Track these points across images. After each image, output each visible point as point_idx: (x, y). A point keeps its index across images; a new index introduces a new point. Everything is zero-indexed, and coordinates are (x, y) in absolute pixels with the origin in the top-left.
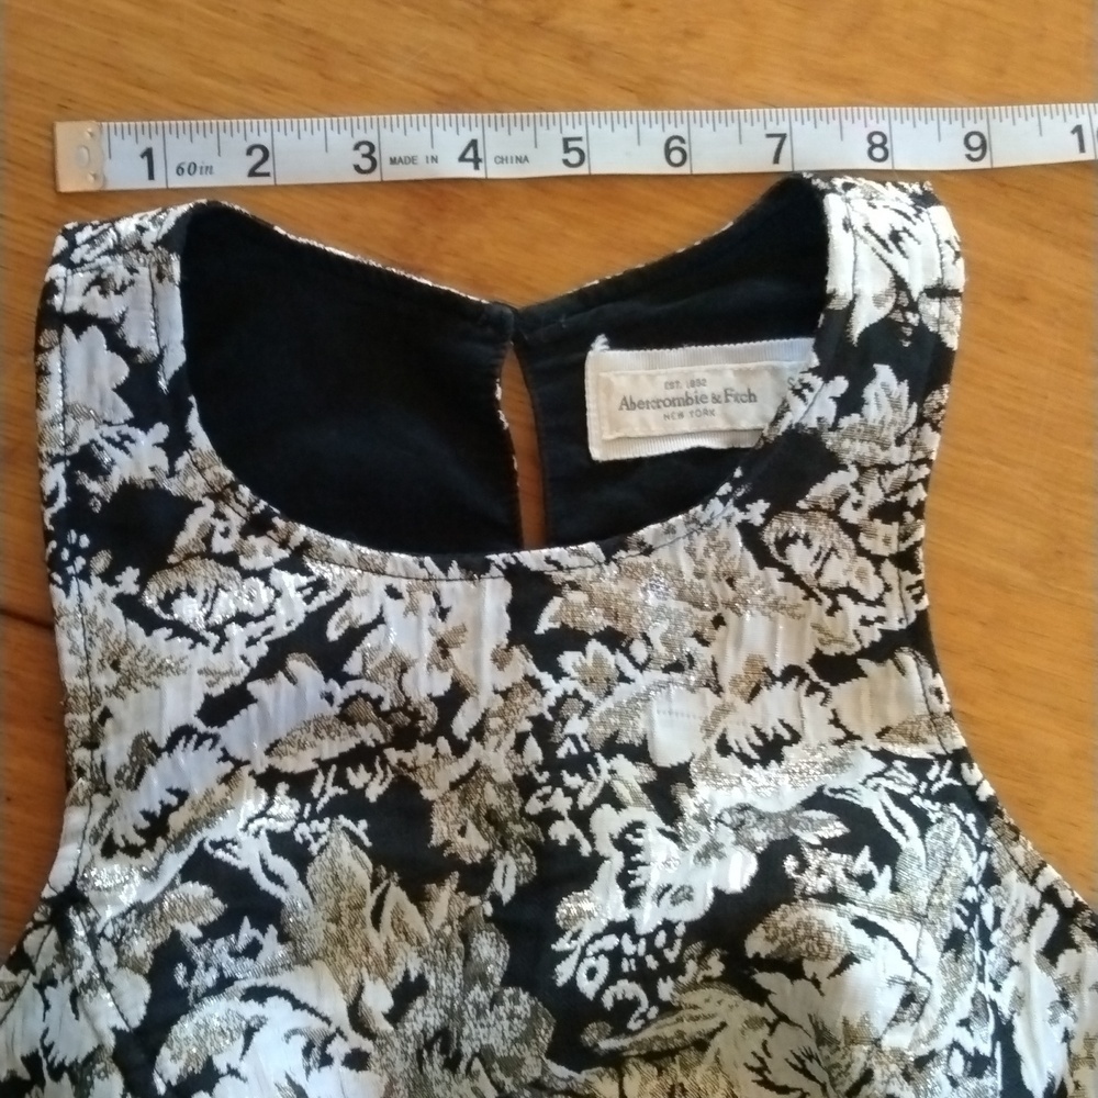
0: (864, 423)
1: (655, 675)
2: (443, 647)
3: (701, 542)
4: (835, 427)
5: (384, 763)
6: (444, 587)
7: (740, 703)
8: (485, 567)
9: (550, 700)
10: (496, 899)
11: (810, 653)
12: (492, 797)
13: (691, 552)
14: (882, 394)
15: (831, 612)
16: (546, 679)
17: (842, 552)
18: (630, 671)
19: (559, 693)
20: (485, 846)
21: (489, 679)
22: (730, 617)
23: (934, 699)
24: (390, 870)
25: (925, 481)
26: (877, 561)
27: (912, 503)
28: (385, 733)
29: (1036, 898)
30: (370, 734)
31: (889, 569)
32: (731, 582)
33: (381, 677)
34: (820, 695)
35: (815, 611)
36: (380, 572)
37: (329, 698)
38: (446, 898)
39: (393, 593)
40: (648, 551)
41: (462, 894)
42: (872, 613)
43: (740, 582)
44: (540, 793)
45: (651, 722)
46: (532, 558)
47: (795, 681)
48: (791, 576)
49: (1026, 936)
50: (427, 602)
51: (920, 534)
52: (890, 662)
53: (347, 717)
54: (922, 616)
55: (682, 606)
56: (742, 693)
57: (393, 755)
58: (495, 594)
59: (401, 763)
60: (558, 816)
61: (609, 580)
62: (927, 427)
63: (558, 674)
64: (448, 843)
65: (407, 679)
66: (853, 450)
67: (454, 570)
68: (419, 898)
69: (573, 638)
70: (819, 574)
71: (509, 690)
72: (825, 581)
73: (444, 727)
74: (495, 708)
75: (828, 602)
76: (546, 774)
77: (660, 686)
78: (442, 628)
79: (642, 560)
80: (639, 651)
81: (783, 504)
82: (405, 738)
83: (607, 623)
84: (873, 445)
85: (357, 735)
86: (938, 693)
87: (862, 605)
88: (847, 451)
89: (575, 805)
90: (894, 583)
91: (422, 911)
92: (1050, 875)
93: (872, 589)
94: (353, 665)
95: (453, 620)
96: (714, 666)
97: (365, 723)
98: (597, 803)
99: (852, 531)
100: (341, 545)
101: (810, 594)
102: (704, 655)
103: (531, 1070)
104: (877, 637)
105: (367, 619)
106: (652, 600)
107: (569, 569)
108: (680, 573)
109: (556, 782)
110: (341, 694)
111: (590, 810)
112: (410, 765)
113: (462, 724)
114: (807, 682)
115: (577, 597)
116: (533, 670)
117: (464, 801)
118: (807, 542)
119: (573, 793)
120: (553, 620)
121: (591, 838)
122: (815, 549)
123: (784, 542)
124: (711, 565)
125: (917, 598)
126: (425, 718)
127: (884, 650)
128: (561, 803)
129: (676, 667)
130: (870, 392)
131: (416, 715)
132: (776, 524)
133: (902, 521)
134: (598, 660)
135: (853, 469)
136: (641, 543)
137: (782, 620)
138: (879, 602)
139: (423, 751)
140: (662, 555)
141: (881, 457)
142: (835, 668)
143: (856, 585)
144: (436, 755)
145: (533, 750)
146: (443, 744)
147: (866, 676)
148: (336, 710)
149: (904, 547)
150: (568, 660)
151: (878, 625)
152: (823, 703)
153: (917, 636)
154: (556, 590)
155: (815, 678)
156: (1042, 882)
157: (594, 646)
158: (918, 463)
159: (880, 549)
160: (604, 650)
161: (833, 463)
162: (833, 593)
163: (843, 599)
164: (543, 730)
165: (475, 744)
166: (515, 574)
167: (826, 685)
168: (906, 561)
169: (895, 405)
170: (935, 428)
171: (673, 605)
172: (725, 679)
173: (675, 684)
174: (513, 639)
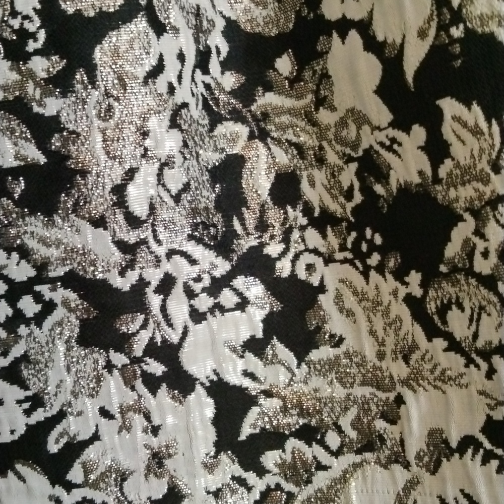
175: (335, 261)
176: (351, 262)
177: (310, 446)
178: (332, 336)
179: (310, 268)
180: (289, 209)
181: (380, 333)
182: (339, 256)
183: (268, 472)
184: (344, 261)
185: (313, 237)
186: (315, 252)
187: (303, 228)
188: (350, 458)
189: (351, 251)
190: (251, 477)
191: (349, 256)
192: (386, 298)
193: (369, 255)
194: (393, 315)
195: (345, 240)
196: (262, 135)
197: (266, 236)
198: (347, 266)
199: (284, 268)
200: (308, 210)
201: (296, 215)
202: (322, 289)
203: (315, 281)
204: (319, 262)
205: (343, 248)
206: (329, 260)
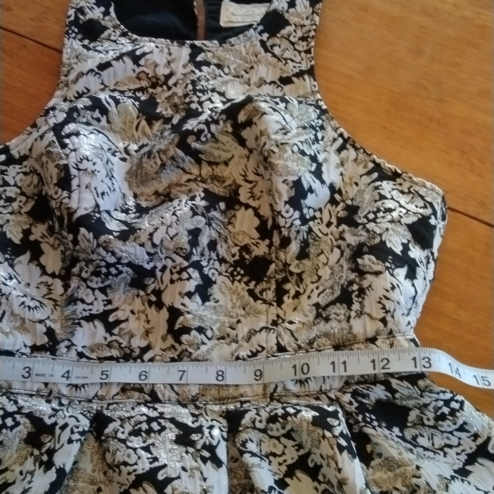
0: (296, 11)
1: (230, 77)
2: (169, 63)
3: (248, 44)
4: (287, 12)
5: (148, 92)
6: (171, 47)
7: (256, 88)
8: (183, 44)
9: (197, 76)
10: (172, 124)
11: (278, 77)
12: (176, 100)
13: (245, 47)
14: (301, 3)
15: (285, 64)
16: (197, 71)
17: (289, 49)
18: (223, 75)
19: (200, 75)
20: (172, 113)
21: (180, 70)
22: (255, 66)
23: (313, 87)
24: (143, 115)
25: (315, 30)
26: (300, 52)
27: (311, 36)
28: (149, 84)
29: (336, 136)
30: (144, 84)
31: (303, 54)
32: (256, 56)
33: (149, 67)
34: (280, 88)
35: (280, 65)
36: (154, 42)
37: (134, 71)
38: (158, 125)
39: (157, 47)
40: (232, 45)
41: (163, 125)
42: (297, 65)
43: (259, 56)
44: (189, 97)
45: (227, 88)
46: (198, 43)
47: (273, 84)
48: (274, 55)
49: (332, 145)
50: (166, 50)
51: (313, 44)
52: (301, 78)
53: (138, 78)
54: (312, 66)
55: (241, 62)
56: (257, 86)
57: (150, 90)
58: (186, 52)
59: (152, 93)
60: (194, 102)
61: (220, 52)
62: (315, 15)
63: (201, 71)
64: (161, 112)
65: (157, 69)
66: (293, 19)
67: (175, 43)
68: (150, 124)
69: (208, 64)
70: (282, 55)
71: (186, 74)
72: (284, 57)
73: (166, 83)
74: (181, 78)
75: (284, 62)
76: (192, 92)
77: (231, 80)
78: (169, 58)
79: (231, 48)
80: (226, 70)
81: (273, 35)
82: (154, 86)
83: (218, 62)
84: (299, 19)
85: (140, 84)
86: (315, 86)
87: (294, 63)
88: (291, 20)
89: (199, 100)
90: (304, 57)
91: (151, 128)
92: (342, 130)
93: (298, 59)
94: (142, 62)
95: (173, 57)
96: (249, 79)
97: (143, 80)
98: (206, 101)
99: (293, 44)
100: (146, 38)
101: (279, 60)
102: (246, 76)
104: (298, 71)
105: (148, 51)
106: (232, 58)
107: (208, 47)
108: (241, 52)
109: (195, 94)
110: (138, 70)
111: (203, 102)
112: (155, 93)
113: (171, 82)
114: (276, 85)
115: (210, 55)
116: (193, 69)
117: (168, 102)
118: (280, 46)
119: (199, 97)
120: (201, 58)
121: (202, 108)
122: (282, 49)
123: (272, 46)
124: (251, 51)
125: (311, 61)
126: (160, 80)
127: (300, 74)
128: (195, 99)
129: (238, 77)
131: (158, 79)
132: (270, 40)
133: (307, 41)
134: (213, 70)
135: (293, 26)
136: (230, 42)
137: (271, 68)
138: (299, 63)
139: (159, 89)
140: (237, 47)
141: (302, 22)
142: (286, 81)
143: (293, 58)
144: (163, 90)
145: (190, 87)
146: (165, 87)
147: (294, 83)
148: (136, 75)
149: (308, 48)
150: (204, 68)
151: (298, 68)
152: (281, 90)
153: (311, 72)
154: (204, 51)
155: (279, 83)
156: (339, 132)
157: (212, 67)
158: (312, 25)
159: (301, 49)
160: (216, 68)
161: (287, 23)
162: (286, 59)
163: (289, 61)
164: (193, 83)
166: (193, 47)
167: (282, 85)
168: (308, 52)
169: (306, 7)
170: (317, 14)
171: (238, 61)
172: (252, 82)
173: (236, 81)
174: (189, 62)
175: (222, 275)
176: (228, 277)
177: (200, 335)
178: (215, 299)
179: (213, 274)
180: (212, 252)
181: (234, 301)
182: (224, 273)
183: (183, 343)
184: (225, 276)
185: (217, 264)
186: (216, 270)
187: (215, 260)
188: (214, 341)
189: (230, 273)
190: (177, 345)
191: (228, 275)
192: (240, 290)
193: (236, 276)
194: (241, 295)
195: (228, 269)
196: (210, 225)
197: (203, 258)
198: (226, 278)
199: (206, 271)
200: (218, 255)
201: (214, 255)
202: (215, 282)
203: (214, 279)
204: (216, 273)
205: (226, 272)
206: (220, 274)
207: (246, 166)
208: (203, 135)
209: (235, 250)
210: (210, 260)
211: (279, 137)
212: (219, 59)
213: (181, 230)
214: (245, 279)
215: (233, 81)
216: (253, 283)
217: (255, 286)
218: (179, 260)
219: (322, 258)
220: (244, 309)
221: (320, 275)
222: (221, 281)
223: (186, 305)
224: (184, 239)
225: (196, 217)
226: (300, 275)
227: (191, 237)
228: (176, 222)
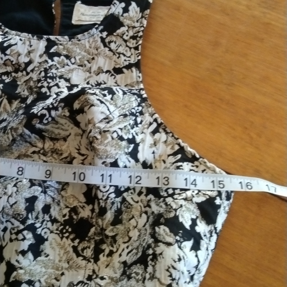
0: (129, 16)
1: (75, 66)
2: (29, 53)
3: (91, 40)
4: (122, 16)
5: (11, 76)
6: (32, 40)
7: (95, 76)
8: (41, 38)
9: (49, 65)
10: (26, 104)
11: (112, 67)
12: (32, 84)
13: (89, 42)
14: (133, 9)
15: (118, 58)
16: (50, 61)
17: (123, 46)
18: (70, 64)
19: (52, 64)
20: (27, 94)
21: (37, 60)
22: (96, 58)
23: (138, 78)
24: (5, 95)
25: (143, 31)
26: (130, 48)
27: (139, 36)
28: (13, 69)
29: (152, 120)
30: (9, 69)
31: (133, 50)
32: (97, 49)
33: (14, 56)
34: (113, 77)
35: (115, 58)
36: (19, 36)
37: (2, 59)
38: (16, 104)
39: (21, 40)
40: (79, 40)
41: (20, 103)
42: (127, 59)
43: (99, 50)
44: (41, 82)
45: (72, 75)
46: (52, 38)
47: (108, 73)
48: (110, 50)
49: (148, 128)
50: (28, 43)
51: (140, 42)
52: (130, 70)
53: (5, 64)
54: (139, 60)
55: (85, 54)
56: (96, 74)
57: (13, 74)
58: (43, 44)
59: (15, 76)
60: (44, 87)
61: (69, 45)
62: (143, 19)
63: (53, 61)
64: (20, 93)
65: (19, 58)
66: (127, 22)
67: (35, 37)
68: (10, 103)
69: (59, 55)
70: (117, 50)
71: (41, 62)
72: (118, 51)
73: (25, 69)
74: (37, 66)
75: (118, 56)
76: (44, 79)
77: (76, 69)
78: (30, 49)
79: (78, 42)
80: (73, 60)
81: (110, 33)
82: (16, 71)
83: (67, 54)
84: (131, 22)
85: (6, 69)
86: (139, 77)
87: (125, 57)
88: (125, 22)
89: (48, 85)
90: (133, 53)
91: (10, 106)
92: (156, 116)
93: (128, 54)
94: (8, 52)
95: (32, 48)
96: (90, 68)
97: (9, 66)
98: (54, 86)
99: (126, 41)
100: (14, 32)
101: (114, 54)
102: (89, 65)
103: (20, 131)
104: (128, 64)
105: (13, 43)
106: (78, 51)
107: (60, 41)
108: (86, 46)
109: (46, 80)
110: (5, 58)
111: (51, 87)
112: (16, 77)
113: (29, 69)
114: (111, 74)
115: (61, 47)
116: (47, 59)
117: (26, 85)
118: (115, 43)
119: (49, 83)
120: (54, 50)
121: (50, 92)
122: (117, 45)
123: (110, 42)
124: (93, 46)
125: (138, 56)
126: (21, 66)
127: (129, 67)
128: (45, 84)
129: (82, 66)
130: (130, 8)
131: (20, 66)
132: (108, 38)
133: (136, 39)
134: (63, 60)
135: (127, 27)
136: (78, 38)
137: (108, 60)
138: (129, 57)
139: (20, 74)
140: (82, 42)
141: (133, 25)
142: (118, 71)
143: (125, 53)
144: (23, 75)
145: (43, 74)
146: (24, 73)
147: (124, 73)
148: (3, 62)
149: (137, 45)
150: (56, 59)
151: (128, 62)
152: (114, 78)
153: (137, 65)
154: (57, 44)
155: (113, 72)
156: (154, 117)
157: (62, 57)
158: (141, 27)
159: (131, 46)
160: (65, 59)
161: (122, 25)
162: (119, 54)
163: (121, 55)
164: (46, 71)
165: (31, 73)
166: (48, 40)
167: (115, 75)
168: (136, 48)
169: (136, 12)
170: (145, 19)
171: (83, 53)
172: (92, 71)
173: (80, 69)
174: (45, 53)
175: (53, 233)
176: (58, 234)
178: (45, 254)
179: (45, 233)
180: (45, 215)
182: (55, 232)
184: (56, 233)
185: (49, 224)
186: (49, 229)
187: (48, 221)
189: (60, 231)
191: (58, 232)
192: (67, 245)
193: (65, 233)
194: (67, 250)
195: (58, 227)
196: (45, 192)
197: (37, 221)
198: (57, 235)
199: (39, 231)
200: (50, 217)
201: (47, 217)
202: (47, 240)
203: (46, 237)
204: (49, 232)
205: (57, 230)
206: (52, 232)
207: (80, 142)
208: (45, 118)
209: (66, 211)
210: (43, 221)
211: (102, 126)
212: (68, 51)
213: (20, 199)
214: (72, 236)
215: (78, 69)
216: (77, 241)
217: (79, 243)
218: (17, 223)
219: (133, 222)
220: (68, 263)
221: (131, 236)
222: (52, 238)
223: (20, 262)
224: (22, 206)
225: (33, 187)
226: (114, 238)
227: (28, 204)
228: (16, 193)
